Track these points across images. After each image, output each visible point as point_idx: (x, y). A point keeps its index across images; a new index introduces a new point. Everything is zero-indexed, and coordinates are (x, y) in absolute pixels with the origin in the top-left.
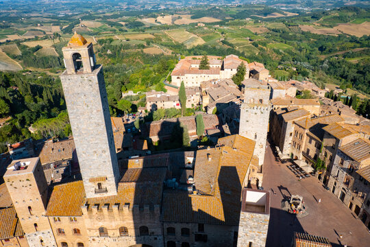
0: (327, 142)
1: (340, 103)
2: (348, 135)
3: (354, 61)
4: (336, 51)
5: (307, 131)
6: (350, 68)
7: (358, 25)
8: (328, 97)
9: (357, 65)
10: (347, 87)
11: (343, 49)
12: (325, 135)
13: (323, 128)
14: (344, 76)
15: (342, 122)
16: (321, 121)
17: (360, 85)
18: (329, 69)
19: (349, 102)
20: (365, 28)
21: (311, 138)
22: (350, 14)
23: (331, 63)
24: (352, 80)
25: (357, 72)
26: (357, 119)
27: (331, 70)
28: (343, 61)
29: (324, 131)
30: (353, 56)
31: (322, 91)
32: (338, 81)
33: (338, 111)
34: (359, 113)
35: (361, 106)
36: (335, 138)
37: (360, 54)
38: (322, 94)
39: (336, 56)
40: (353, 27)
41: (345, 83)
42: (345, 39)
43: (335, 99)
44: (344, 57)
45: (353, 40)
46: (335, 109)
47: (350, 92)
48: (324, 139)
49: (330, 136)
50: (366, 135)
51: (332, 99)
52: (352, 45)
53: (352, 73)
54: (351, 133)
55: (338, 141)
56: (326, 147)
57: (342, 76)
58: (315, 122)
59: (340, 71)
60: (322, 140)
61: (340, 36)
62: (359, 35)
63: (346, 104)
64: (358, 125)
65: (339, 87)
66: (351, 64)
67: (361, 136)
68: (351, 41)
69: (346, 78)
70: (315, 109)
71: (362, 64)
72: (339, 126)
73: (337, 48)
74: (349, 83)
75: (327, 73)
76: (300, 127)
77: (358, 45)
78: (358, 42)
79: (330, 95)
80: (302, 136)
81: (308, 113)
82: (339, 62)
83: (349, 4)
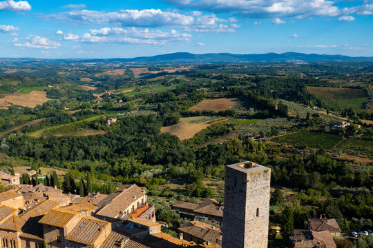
0: (50, 237)
1: (42, 186)
2: (70, 219)
3: (36, 135)
4: (12, 126)
5: (20, 233)
6: (34, 144)
7: (27, 95)
8: (24, 183)
9: (41, 139)
10: (39, 166)
11: (19, 123)
12: (44, 230)
13: (40, 221)
14: (30, 155)
15: (57, 207)
16: (33, 214)
17: (52, 161)
18: (10, 150)
19: (50, 182)
20: (36, 97)
21: (28, 240)
22: (15, 83)
23: (10, 142)
24: (41, 158)
25: (44, 147)
26: (67, 199)
27: (14, 151)
28: (24, 137)
29: (42, 225)
30: (33, 129)
31: (15, 178)
32: (26, 162)
33: (44, 195)
34: (66, 191)
35: (65, 184)
36: (58, 228)
37: (40, 127)
38: (16, 180)
39: (14, 132)
40: (22, 97)
41: (34, 162)
42: (18, 112)
43: (34, 183)
44: (23, 132)
45: (27, 111)
46: (40, 194)
47: (46, 172)
48: (45, 235)
49: (51, 228)
50: (88, 212)
51: (30, 183)
52: (28, 117)
53: (39, 149)
54: (72, 216)
55: (62, 230)
56: (50, 244)
57: (28, 155)
58: (26, 217)
59: (24, 150)
60: (42, 237)
61: (10, 109)
62: (32, 106)
63: (48, 186)
64: (71, 204)
65: (30, 168)
66: (34, 139)
67: (83, 214)
68: (25, 113)
69: (33, 155)
70: (18, 202)
71: (45, 137)
72: (57, 213)
73: (13, 123)
74: (39, 161)
75: (9, 155)
76: (8, 231)
77: (34, 116)
78: (33, 114)
79: (24, 180)
80: (14, 243)
81: (13, 210)
82: (20, 139)
83: (9, 72)
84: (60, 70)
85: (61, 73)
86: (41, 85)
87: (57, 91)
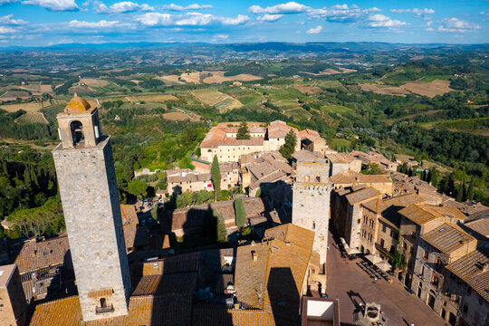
0: (406, 230)
1: (417, 179)
2: (430, 219)
3: (428, 126)
4: (405, 114)
5: (379, 216)
6: (423, 134)
7: (429, 83)
8: (401, 171)
9: (432, 131)
10: (423, 158)
11: (414, 111)
12: (402, 221)
13: (400, 212)
14: (417, 145)
15: (422, 203)
16: (396, 203)
17: (438, 156)
18: (399, 137)
19: (427, 177)
20: (437, 86)
21: (385, 225)
22: (418, 70)
23: (400, 129)
24: (427, 150)
25: (433, 140)
26: (438, 199)
27: (402, 138)
28: (415, 126)
29: (400, 215)
30: (426, 120)
31: (393, 164)
32: (410, 151)
33: (415, 188)
34: (441, 191)
35: (442, 182)
36: (415, 224)
37: (434, 118)
38: (393, 167)
39: (406, 120)
40: (423, 85)
41: (419, 154)
42: (415, 100)
43: (410, 173)
44: (416, 121)
45: (425, 100)
46: (411, 186)
47: (428, 165)
48: (402, 226)
49: (408, 221)
50: (453, 219)
51: (406, 173)
52: (424, 106)
53: (428, 141)
54: (434, 217)
55: (419, 228)
56: (405, 236)
57: (415, 145)
58: (389, 204)
59: (412, 139)
60: (399, 228)
61: (408, 96)
62: (431, 95)
63: (424, 180)
64: (441, 205)
65: (413, 158)
66: (425, 130)
67: (447, 220)
68: (422, 103)
69: (420, 146)
70: (386, 188)
71: (437, 130)
72: (419, 209)
73: (407, 111)
74: (425, 154)
75: (397, 142)
76: (370, 210)
77: (431, 107)
78: (431, 104)
79: (402, 169)
80: (373, 223)
81: (379, 193)
82: (410, 128)
83: (416, 58)
84: (473, 58)
85: (474, 61)
86: (446, 74)
87: (463, 81)
